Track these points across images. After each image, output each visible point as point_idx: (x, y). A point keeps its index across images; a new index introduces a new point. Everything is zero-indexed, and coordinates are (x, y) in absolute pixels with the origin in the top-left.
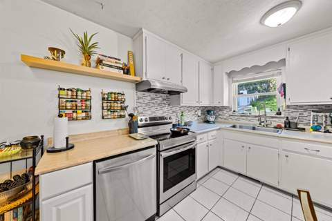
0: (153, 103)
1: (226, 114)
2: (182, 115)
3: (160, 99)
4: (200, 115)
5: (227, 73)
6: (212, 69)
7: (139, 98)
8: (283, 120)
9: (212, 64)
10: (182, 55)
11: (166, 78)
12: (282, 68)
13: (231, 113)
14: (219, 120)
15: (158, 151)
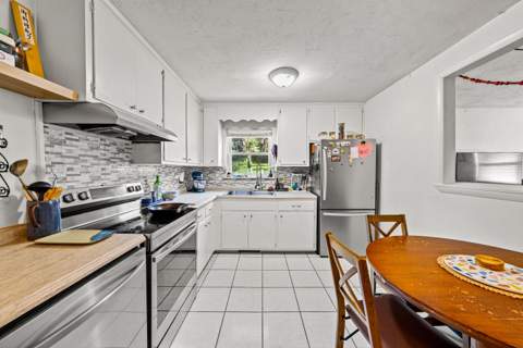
0: (96, 157)
1: (218, 177)
2: (157, 182)
3: (113, 149)
4: (182, 180)
5: (221, 121)
6: (202, 111)
7: (52, 143)
8: (274, 182)
9: (203, 103)
10: (163, 72)
11: (139, 108)
12: (274, 129)
13: (225, 176)
14: (210, 186)
15: (149, 253)
